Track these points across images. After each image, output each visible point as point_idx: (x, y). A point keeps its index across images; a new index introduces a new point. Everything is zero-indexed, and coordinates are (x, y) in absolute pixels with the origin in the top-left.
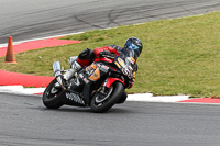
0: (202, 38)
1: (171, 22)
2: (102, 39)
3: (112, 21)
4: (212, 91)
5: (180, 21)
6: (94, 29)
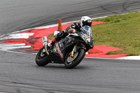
3: (125, 9)
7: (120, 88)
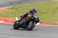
0: (43, 8)
1: (35, 4)
2: (17, 9)
3: (20, 4)
4: (46, 22)
5: (38, 4)
6: (15, 6)
7: (17, 36)
